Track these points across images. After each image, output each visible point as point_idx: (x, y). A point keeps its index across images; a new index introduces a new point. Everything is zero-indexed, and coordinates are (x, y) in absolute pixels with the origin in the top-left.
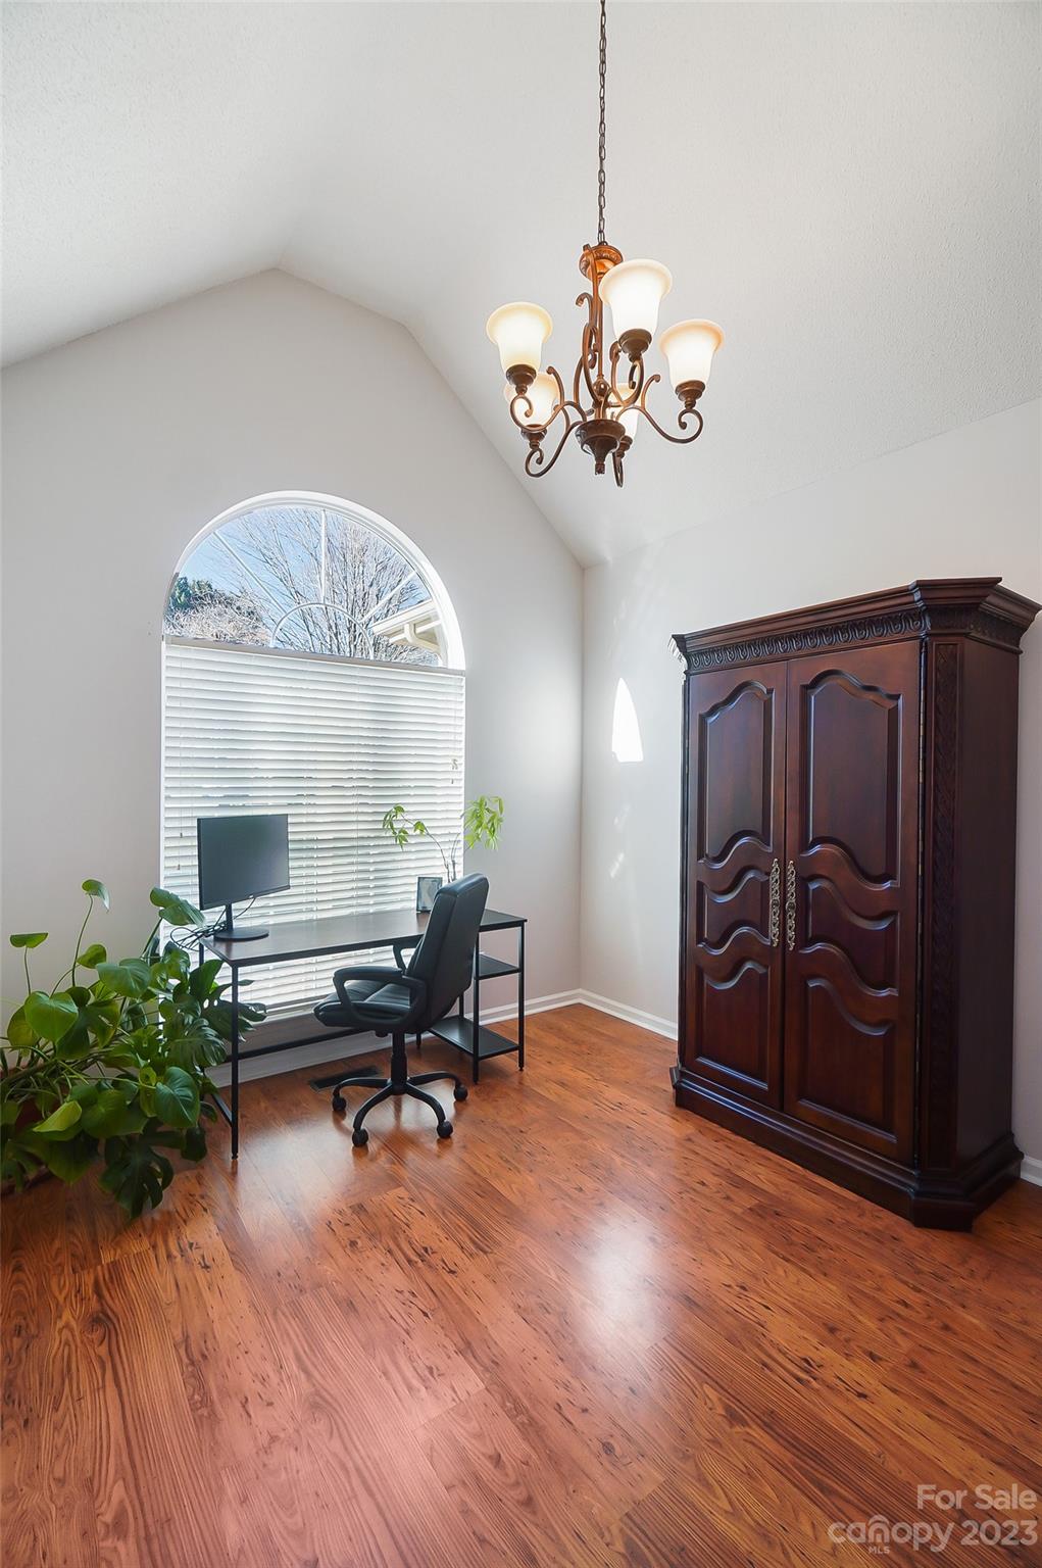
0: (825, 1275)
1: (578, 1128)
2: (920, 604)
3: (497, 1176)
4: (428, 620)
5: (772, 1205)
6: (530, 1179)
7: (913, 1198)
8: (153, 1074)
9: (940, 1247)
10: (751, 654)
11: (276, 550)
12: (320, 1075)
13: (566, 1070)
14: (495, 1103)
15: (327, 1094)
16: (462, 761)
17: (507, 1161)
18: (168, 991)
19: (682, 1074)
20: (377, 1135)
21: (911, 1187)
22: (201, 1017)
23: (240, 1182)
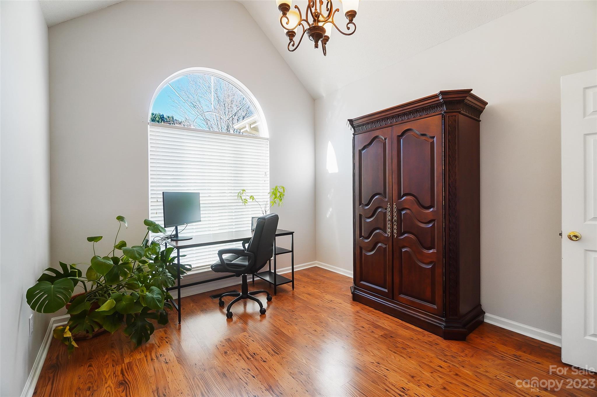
0: (410, 357)
1: (315, 309)
2: (442, 101)
3: (283, 327)
4: (255, 122)
5: (389, 334)
6: (296, 328)
7: (443, 329)
8: (145, 289)
9: (454, 346)
10: (378, 125)
11: (198, 103)
12: (214, 294)
13: (310, 289)
14: (283, 302)
15: (217, 300)
16: (268, 173)
17: (287, 322)
18: (151, 259)
19: (355, 288)
20: (236, 315)
21: (443, 325)
22: (165, 269)
23: (181, 332)
